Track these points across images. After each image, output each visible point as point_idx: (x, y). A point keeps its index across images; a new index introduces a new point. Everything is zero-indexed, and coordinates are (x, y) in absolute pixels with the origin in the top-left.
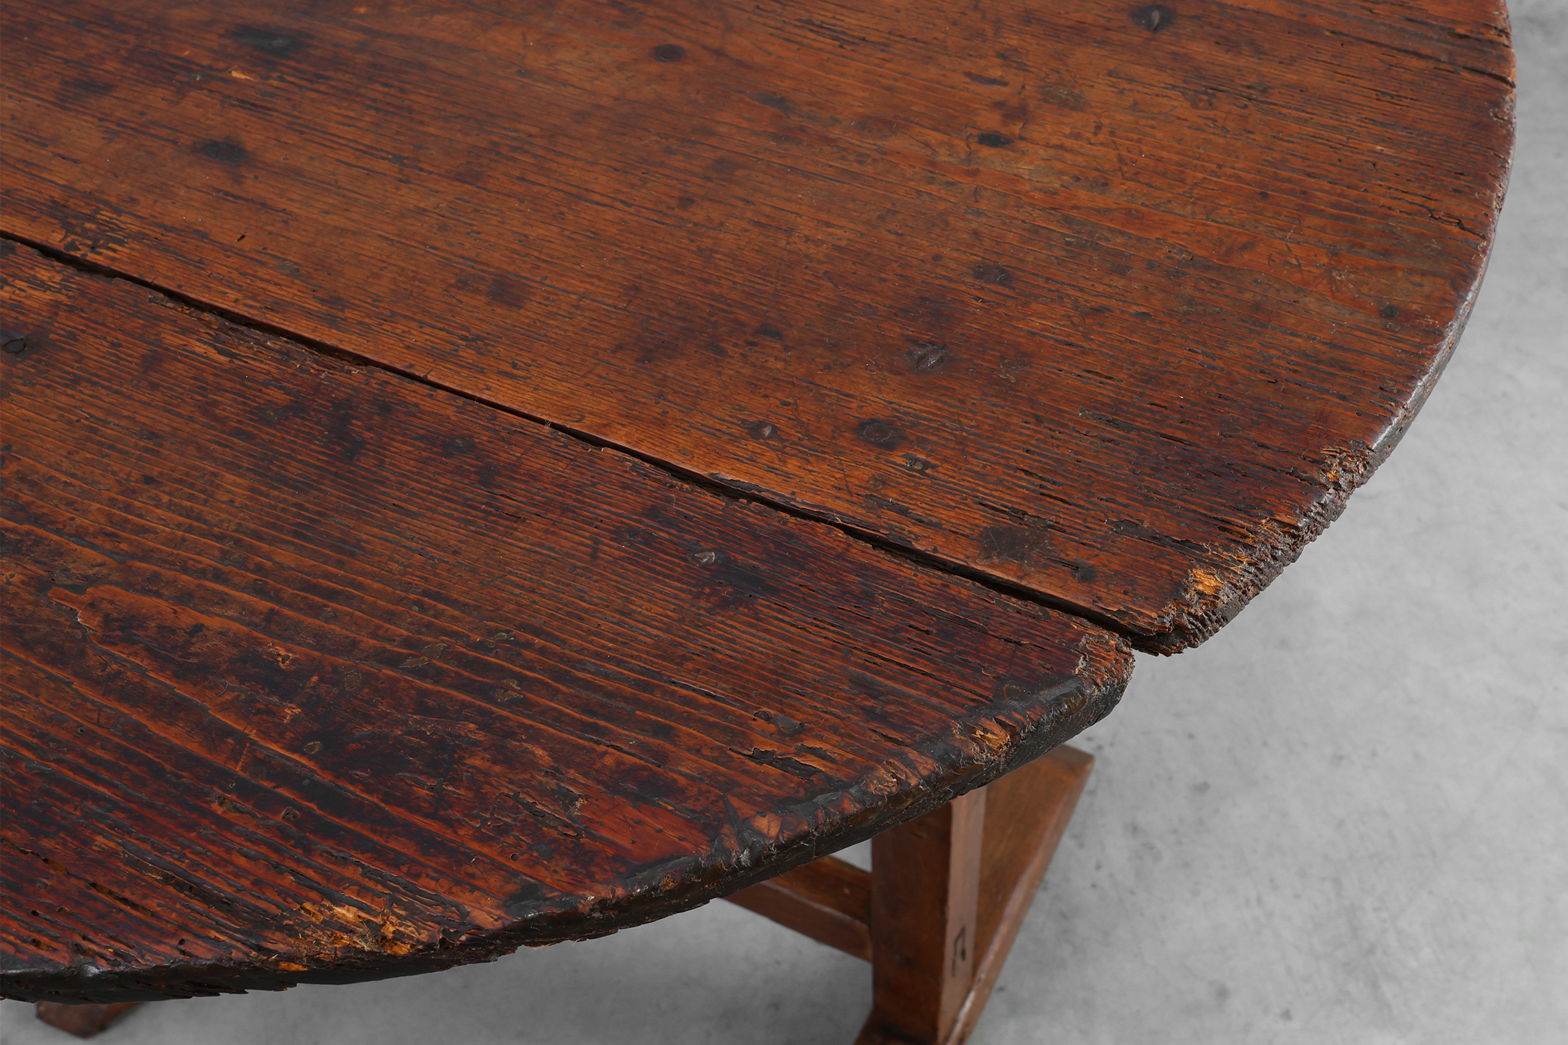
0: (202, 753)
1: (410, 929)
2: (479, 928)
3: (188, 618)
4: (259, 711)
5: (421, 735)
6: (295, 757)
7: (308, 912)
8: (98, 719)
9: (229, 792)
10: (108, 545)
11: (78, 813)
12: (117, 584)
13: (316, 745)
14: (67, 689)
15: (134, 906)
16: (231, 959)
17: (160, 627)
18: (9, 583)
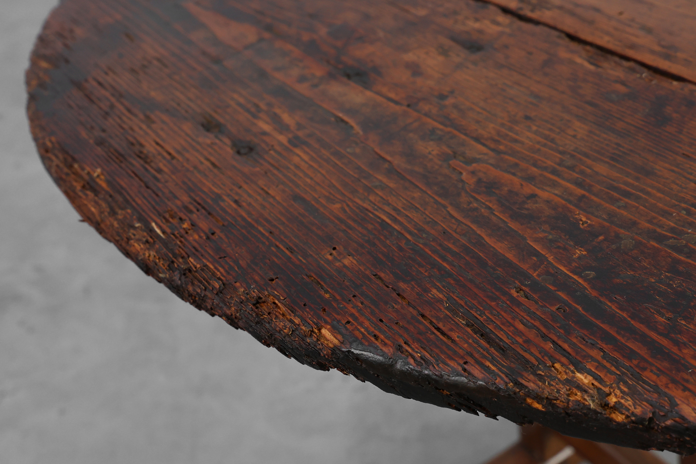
0: (515, 260)
1: (628, 403)
2: (683, 418)
3: (529, 189)
4: (559, 247)
5: (670, 286)
6: (575, 277)
7: (556, 369)
8: (456, 229)
9: (526, 286)
10: (492, 146)
11: (426, 274)
12: (491, 165)
13: (592, 274)
14: (443, 210)
15: (443, 334)
16: (495, 384)
17: (510, 191)
18: (430, 153)
